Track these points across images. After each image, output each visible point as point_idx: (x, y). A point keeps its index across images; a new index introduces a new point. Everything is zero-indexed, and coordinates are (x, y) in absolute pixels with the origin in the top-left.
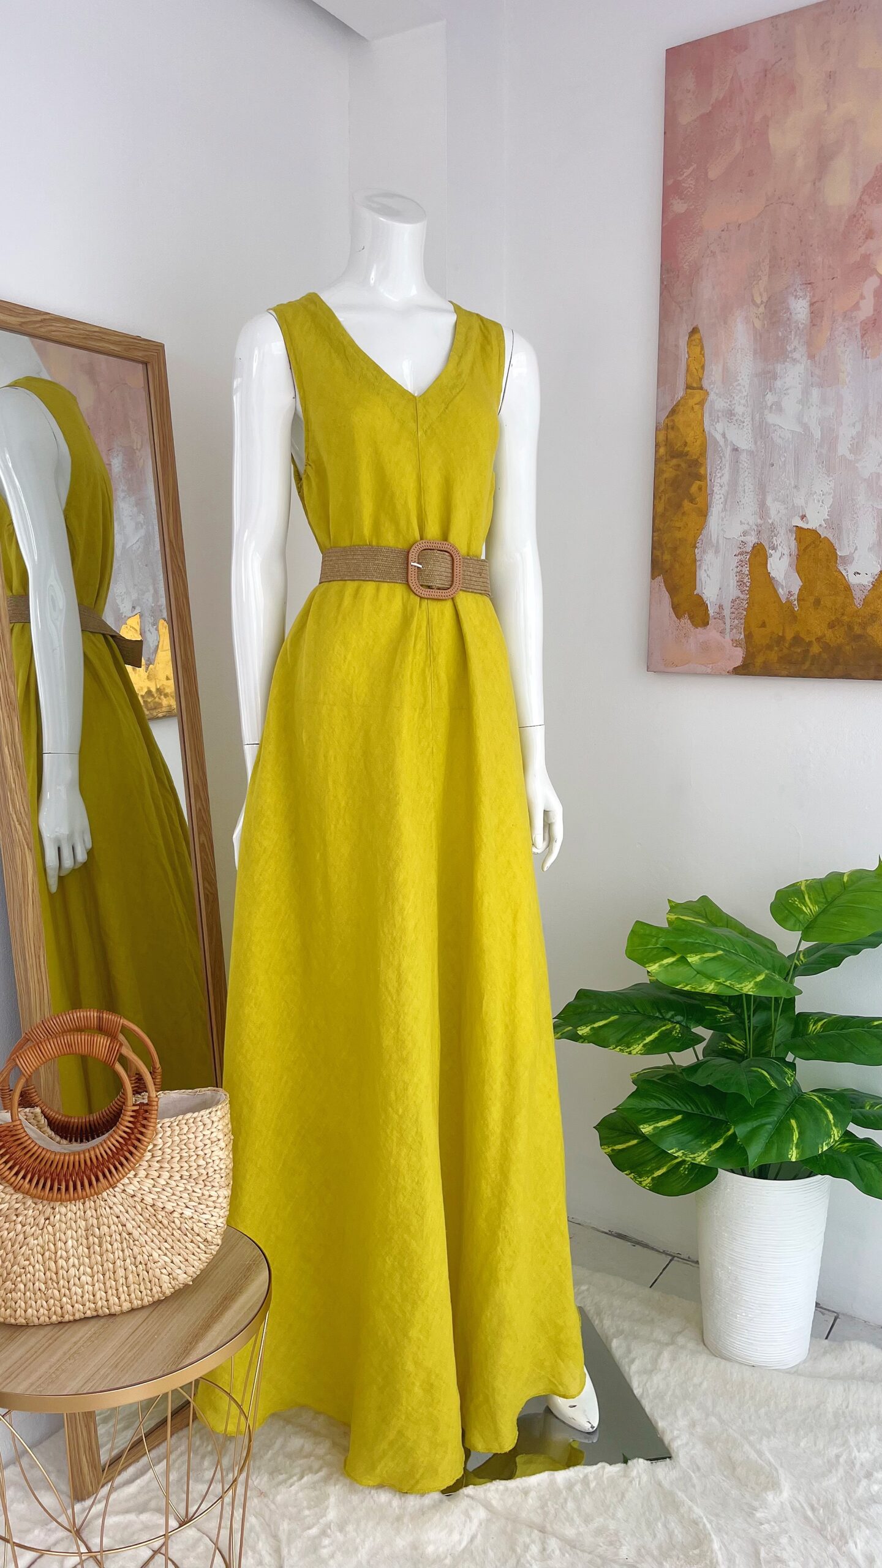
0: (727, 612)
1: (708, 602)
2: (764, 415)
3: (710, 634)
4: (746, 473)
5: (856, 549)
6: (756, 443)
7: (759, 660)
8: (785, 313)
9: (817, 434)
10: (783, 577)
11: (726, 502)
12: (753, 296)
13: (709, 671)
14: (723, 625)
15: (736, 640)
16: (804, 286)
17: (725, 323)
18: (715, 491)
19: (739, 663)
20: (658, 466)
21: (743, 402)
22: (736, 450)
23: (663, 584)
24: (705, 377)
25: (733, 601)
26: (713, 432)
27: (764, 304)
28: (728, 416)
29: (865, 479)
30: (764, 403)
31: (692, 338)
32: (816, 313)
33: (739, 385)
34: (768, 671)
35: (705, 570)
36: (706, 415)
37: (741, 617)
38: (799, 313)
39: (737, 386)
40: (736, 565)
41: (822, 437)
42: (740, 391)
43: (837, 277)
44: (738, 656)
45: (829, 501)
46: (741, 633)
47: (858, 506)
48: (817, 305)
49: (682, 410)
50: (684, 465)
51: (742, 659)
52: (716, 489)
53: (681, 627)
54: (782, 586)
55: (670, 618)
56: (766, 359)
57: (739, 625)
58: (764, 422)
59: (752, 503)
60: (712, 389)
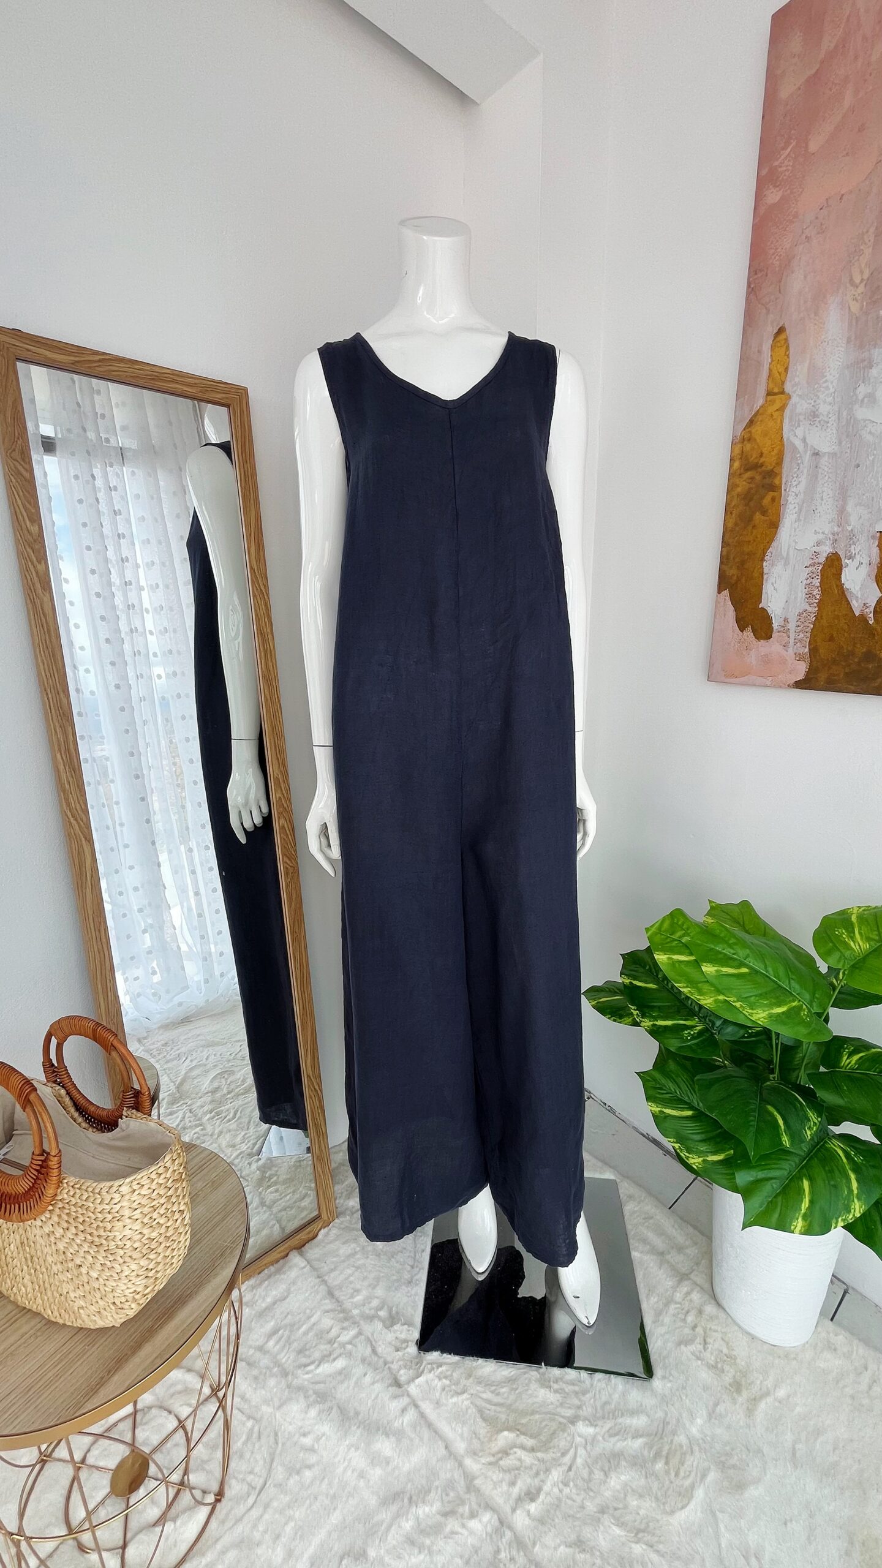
0: (792, 626)
1: (773, 616)
2: (853, 411)
3: (772, 647)
4: (827, 477)
6: (840, 443)
7: (823, 677)
10: (857, 588)
11: (800, 511)
12: (851, 276)
13: (769, 683)
14: (787, 638)
15: (800, 654)
17: (816, 314)
18: (789, 501)
19: (801, 676)
20: (731, 481)
21: (830, 399)
22: (816, 454)
23: (728, 598)
24: (788, 379)
25: (799, 615)
26: (793, 439)
27: (865, 282)
28: (810, 418)
30: (854, 397)
31: (778, 339)
34: (832, 686)
35: (772, 584)
36: (786, 421)
37: (807, 630)
39: (823, 383)
40: (806, 576)
42: (827, 388)
44: (801, 670)
46: (805, 647)
49: (760, 419)
50: (758, 478)
51: (804, 673)
52: (790, 499)
53: (743, 640)
54: (857, 597)
55: (733, 631)
56: (861, 347)
57: (804, 638)
58: (852, 421)
59: (830, 510)
60: (795, 392)
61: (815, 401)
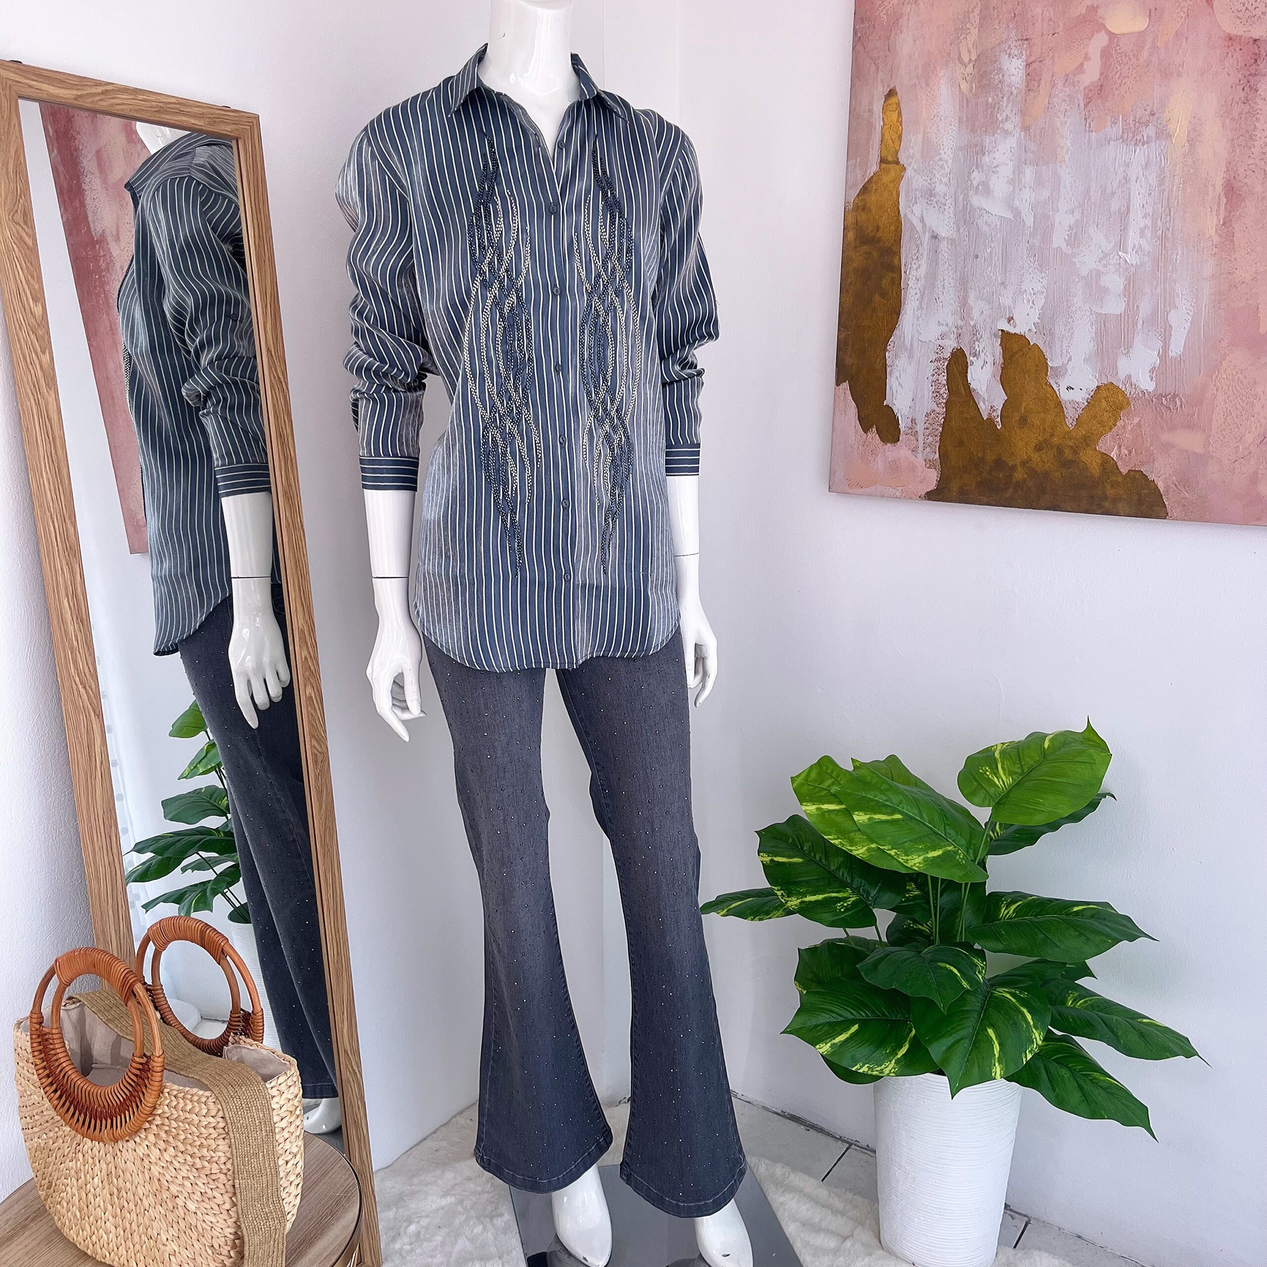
0: (920, 427)
1: (899, 415)
2: (966, 196)
3: (900, 451)
4: (947, 264)
5: (1070, 359)
6: (959, 229)
7: (955, 485)
8: (997, 74)
9: (1029, 221)
10: (984, 389)
11: (922, 298)
12: (960, 54)
13: (898, 495)
14: (915, 442)
15: (930, 460)
16: (1020, 42)
17: (927, 84)
18: (910, 286)
19: (932, 486)
20: (846, 253)
21: (945, 180)
22: (935, 237)
23: (849, 392)
24: (902, 150)
25: (927, 415)
26: (909, 215)
27: (973, 63)
28: (927, 196)
29: (1083, 277)
30: (969, 182)
31: (889, 102)
32: (1032, 76)
33: (941, 159)
34: (964, 497)
35: (897, 378)
36: (902, 195)
37: (936, 434)
38: (1013, 75)
39: (938, 161)
40: (932, 372)
41: (1034, 226)
42: (942, 167)
43: (1058, 33)
44: (932, 478)
45: (1041, 302)
46: (935, 453)
47: (1074, 309)
48: (1034, 65)
49: (874, 187)
50: (875, 254)
51: (935, 481)
52: (911, 283)
53: (867, 443)
54: (984, 399)
55: (856, 432)
56: (973, 131)
57: (934, 443)
58: (969, 205)
59: (952, 301)
60: (910, 164)
61: (931, 179)
